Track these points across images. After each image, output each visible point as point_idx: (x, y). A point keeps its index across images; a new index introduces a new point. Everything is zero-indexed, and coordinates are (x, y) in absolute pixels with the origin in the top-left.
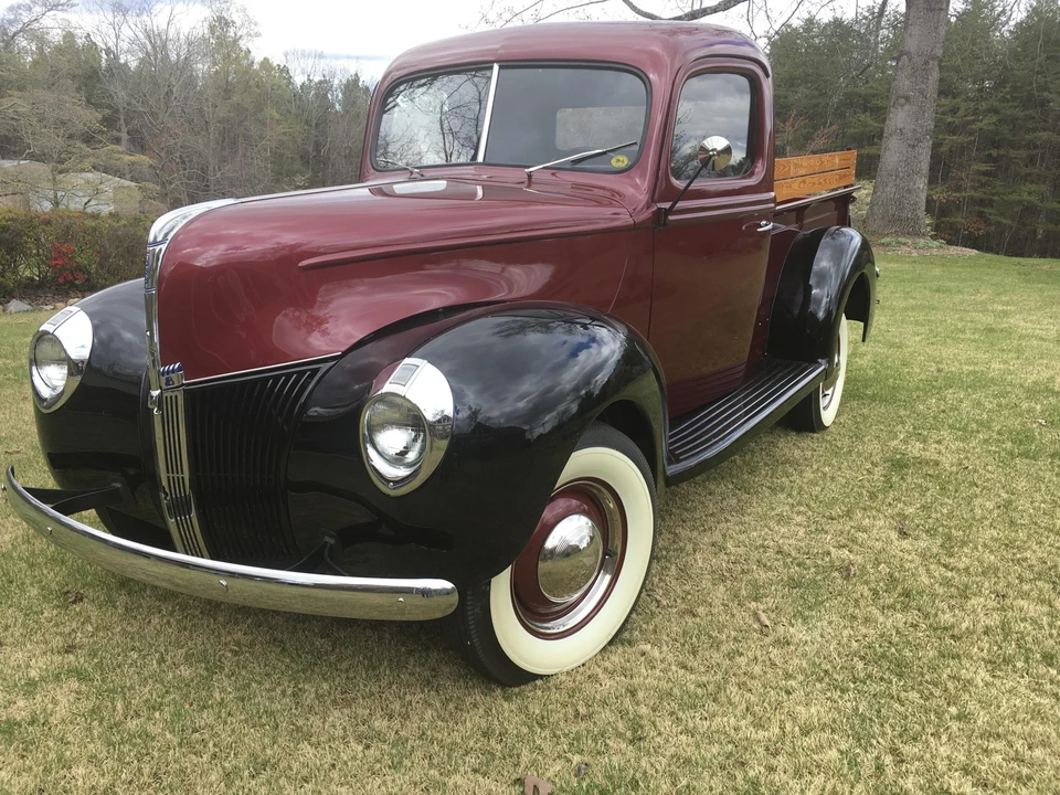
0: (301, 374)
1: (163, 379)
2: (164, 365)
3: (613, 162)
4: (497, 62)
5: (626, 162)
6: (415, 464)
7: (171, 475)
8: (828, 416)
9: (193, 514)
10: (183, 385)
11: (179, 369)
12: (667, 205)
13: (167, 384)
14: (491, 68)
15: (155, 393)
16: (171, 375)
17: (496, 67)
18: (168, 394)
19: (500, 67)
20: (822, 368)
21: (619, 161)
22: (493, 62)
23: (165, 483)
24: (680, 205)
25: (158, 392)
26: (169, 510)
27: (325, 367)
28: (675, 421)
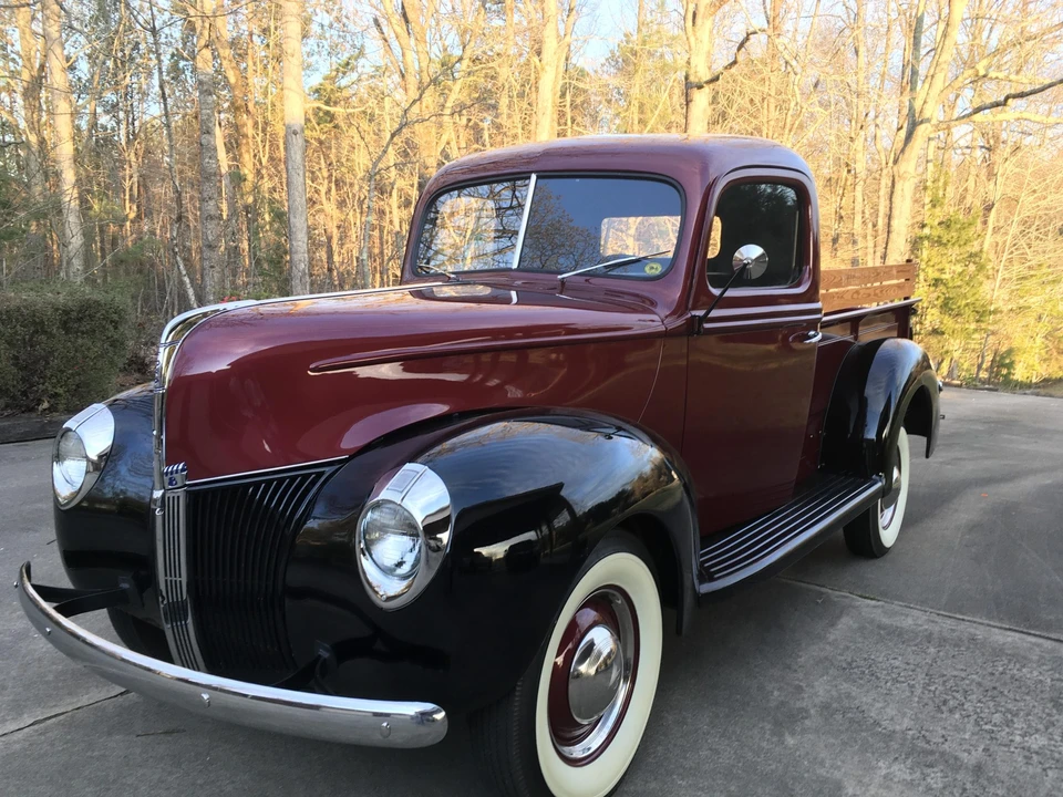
0: (306, 477)
1: (166, 479)
2: (168, 465)
3: (647, 268)
4: (535, 172)
5: (660, 269)
6: (409, 577)
7: (169, 579)
8: (888, 536)
9: (190, 620)
10: (186, 485)
11: (183, 470)
12: (700, 313)
13: (170, 484)
14: (529, 178)
15: (158, 494)
16: (174, 475)
17: (534, 177)
18: (169, 494)
19: (538, 178)
20: (879, 484)
21: (652, 268)
22: (532, 172)
23: (162, 587)
24: (715, 313)
25: (161, 492)
26: (165, 614)
27: (328, 470)
28: (707, 539)
